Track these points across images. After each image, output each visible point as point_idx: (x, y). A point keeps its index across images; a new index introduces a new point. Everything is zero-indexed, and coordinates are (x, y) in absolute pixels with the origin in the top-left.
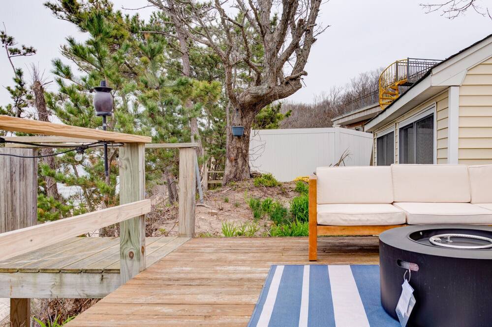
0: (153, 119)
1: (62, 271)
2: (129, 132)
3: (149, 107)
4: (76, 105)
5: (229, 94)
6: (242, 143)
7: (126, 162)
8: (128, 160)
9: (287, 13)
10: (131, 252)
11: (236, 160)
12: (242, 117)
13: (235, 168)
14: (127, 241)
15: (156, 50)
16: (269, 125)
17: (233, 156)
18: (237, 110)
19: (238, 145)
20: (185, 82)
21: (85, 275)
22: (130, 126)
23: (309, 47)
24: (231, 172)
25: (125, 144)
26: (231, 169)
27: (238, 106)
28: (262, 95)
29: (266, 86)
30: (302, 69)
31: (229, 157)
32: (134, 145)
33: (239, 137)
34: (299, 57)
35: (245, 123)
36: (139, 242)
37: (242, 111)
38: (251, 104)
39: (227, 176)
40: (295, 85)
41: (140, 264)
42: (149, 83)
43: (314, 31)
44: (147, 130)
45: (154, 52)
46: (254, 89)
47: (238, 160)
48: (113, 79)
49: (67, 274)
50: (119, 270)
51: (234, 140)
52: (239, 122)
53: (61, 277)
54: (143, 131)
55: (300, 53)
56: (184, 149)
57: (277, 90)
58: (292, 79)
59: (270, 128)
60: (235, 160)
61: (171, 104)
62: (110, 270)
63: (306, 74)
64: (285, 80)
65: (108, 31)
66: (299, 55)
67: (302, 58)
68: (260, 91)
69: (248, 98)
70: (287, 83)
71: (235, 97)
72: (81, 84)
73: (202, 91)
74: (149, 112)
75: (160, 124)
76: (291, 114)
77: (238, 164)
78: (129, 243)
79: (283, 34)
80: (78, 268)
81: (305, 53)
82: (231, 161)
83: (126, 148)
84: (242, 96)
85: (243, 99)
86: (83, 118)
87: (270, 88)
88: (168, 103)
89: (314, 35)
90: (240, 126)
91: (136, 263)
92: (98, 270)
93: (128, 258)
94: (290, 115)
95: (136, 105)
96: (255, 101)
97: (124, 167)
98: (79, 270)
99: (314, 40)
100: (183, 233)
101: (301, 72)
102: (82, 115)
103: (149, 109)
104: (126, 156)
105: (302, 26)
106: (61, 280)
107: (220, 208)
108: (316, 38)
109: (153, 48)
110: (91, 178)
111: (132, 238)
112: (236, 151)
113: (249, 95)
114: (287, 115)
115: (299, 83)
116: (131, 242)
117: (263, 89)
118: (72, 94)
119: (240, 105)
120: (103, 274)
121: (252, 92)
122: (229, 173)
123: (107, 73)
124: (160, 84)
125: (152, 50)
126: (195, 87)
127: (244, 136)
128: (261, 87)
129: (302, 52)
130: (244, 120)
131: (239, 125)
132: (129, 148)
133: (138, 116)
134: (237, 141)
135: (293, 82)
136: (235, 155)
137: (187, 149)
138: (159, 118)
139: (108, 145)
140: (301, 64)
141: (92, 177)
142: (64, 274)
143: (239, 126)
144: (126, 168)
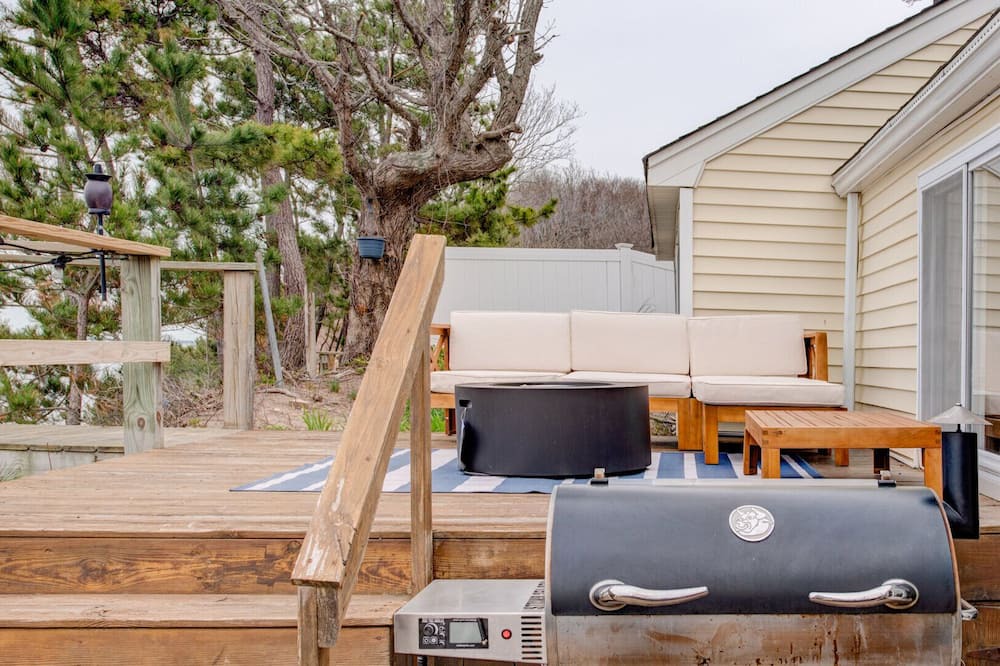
0: (178, 213)
1: (32, 448)
2: (131, 238)
3: (171, 188)
4: (18, 180)
5: (349, 166)
6: (382, 274)
7: (131, 283)
8: (134, 280)
9: (462, 6)
10: (141, 419)
11: (370, 311)
12: (382, 218)
13: (368, 330)
14: (135, 402)
15: (184, 68)
16: (474, 237)
17: (363, 302)
18: (370, 201)
19: (374, 279)
20: (249, 136)
21: (68, 456)
22: (131, 226)
23: (527, 73)
24: (359, 337)
25: (130, 257)
26: (359, 330)
27: (372, 193)
28: (421, 172)
29: (429, 153)
30: (512, 119)
31: (356, 304)
32: (144, 259)
33: (375, 261)
34: (505, 91)
35: (388, 231)
36: (153, 404)
37: (381, 204)
38: (400, 190)
39: (351, 347)
40: (497, 152)
41: (154, 438)
42: (169, 137)
43: (536, 36)
44: (167, 237)
45: (180, 70)
46: (404, 158)
47: (375, 312)
48: (93, 125)
49: (39, 453)
50: (122, 448)
51: (365, 267)
52: (376, 227)
53: (30, 458)
54: (158, 238)
55: (507, 83)
56: (233, 274)
57: (457, 160)
58: (490, 140)
59: (476, 244)
60: (368, 311)
61: (219, 183)
62: (108, 448)
63: (518, 130)
64: (475, 140)
65: (79, 24)
66: (505, 87)
67: (511, 95)
68: (415, 164)
69: (392, 176)
70: (479, 148)
71: (363, 174)
72: (21, 132)
73: (297, 149)
74: (171, 199)
75: (194, 224)
76: (555, 209)
77: (374, 321)
78: (137, 405)
79: (459, 46)
80: (57, 444)
81: (516, 84)
82: (359, 314)
83: (131, 263)
84: (381, 172)
85: (381, 178)
86: (35, 207)
87: (438, 157)
88: (211, 181)
89: (535, 47)
90: (378, 237)
91: (148, 435)
92: (89, 447)
93: (136, 428)
94: (552, 212)
95: (141, 181)
96: (407, 184)
97: (128, 290)
98: (59, 447)
99: (538, 58)
100: (232, 421)
101: (509, 127)
102: (31, 200)
103: (172, 193)
104: (131, 275)
105: (499, 32)
106: (30, 462)
107: (317, 397)
108: (540, 52)
109: (177, 63)
110: (45, 331)
111: (142, 399)
112: (370, 291)
113: (393, 171)
114: (546, 213)
115: (506, 149)
116: (141, 403)
117: (424, 160)
118: (12, 158)
119: (376, 189)
120: (97, 454)
121: (400, 164)
122: (355, 341)
123: (78, 113)
124: (194, 139)
125: (175, 67)
126: (279, 143)
127: (387, 259)
128: (418, 153)
129: (511, 81)
130: (387, 224)
131: (376, 234)
132: (136, 264)
133: (147, 204)
134: (372, 269)
135: (493, 147)
136: (368, 300)
137: (238, 274)
138: (192, 212)
139: (106, 256)
140: (510, 107)
141: (48, 330)
142: (34, 453)
143: (375, 237)
144: (132, 293)
